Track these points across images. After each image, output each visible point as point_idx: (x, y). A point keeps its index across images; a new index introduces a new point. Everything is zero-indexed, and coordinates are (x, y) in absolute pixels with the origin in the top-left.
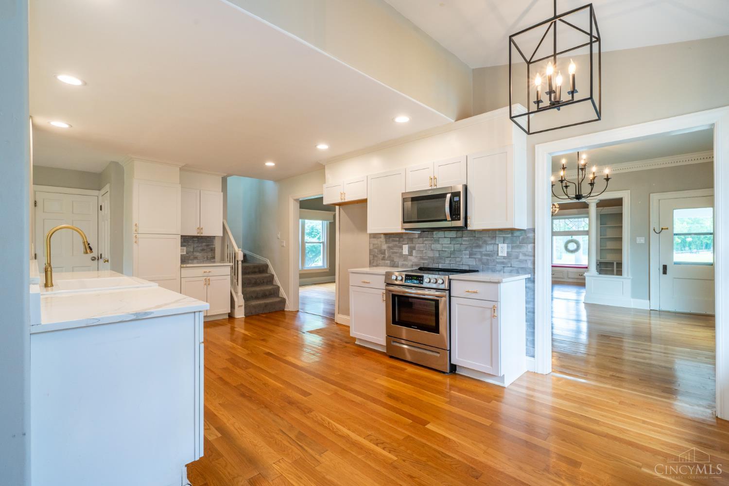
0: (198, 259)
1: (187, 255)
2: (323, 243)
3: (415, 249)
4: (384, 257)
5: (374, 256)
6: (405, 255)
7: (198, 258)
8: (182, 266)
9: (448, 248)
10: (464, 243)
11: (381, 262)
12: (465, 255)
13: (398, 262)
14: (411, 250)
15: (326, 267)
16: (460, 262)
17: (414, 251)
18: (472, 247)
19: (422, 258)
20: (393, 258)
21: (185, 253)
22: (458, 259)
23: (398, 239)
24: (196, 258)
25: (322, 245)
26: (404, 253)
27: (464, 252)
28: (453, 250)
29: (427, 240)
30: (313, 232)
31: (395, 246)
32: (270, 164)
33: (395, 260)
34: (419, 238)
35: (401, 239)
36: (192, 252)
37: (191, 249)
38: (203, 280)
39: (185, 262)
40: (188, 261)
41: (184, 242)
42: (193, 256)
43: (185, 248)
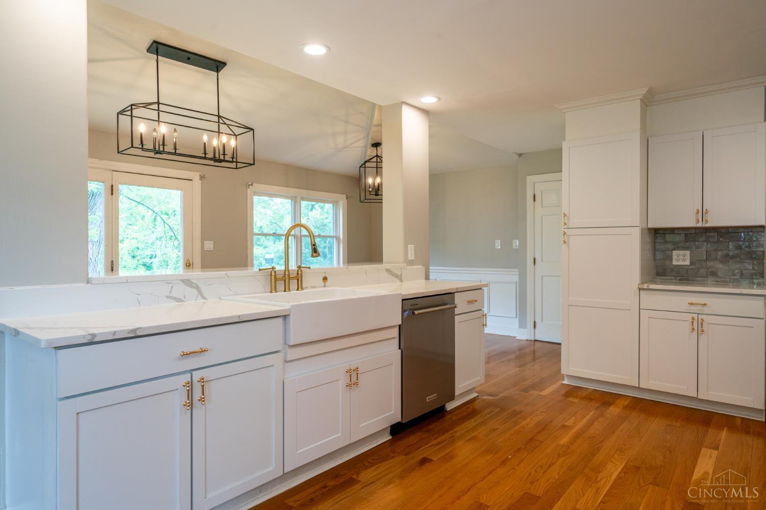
0: (717, 277)
7: (719, 274)
8: (642, 286)
24: (714, 274)
36: (705, 260)
37: (702, 253)
38: (688, 321)
39: (688, 280)
40: (694, 278)
41: (686, 241)
42: (706, 270)
43: (689, 251)
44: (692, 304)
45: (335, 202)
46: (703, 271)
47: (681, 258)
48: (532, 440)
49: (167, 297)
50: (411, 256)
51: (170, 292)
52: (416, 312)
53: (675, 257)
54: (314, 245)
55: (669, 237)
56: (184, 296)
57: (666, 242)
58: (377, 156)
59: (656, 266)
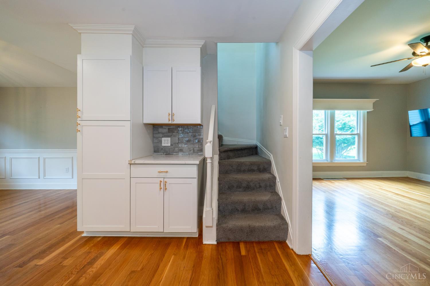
0: (183, 152)
1: (172, 147)
2: (358, 135)
7: (184, 150)
15: (362, 161)
21: (169, 145)
24: (181, 150)
25: (356, 137)
30: (344, 127)
36: (177, 143)
37: (176, 140)
38: (158, 183)
39: (169, 154)
40: (172, 153)
41: (169, 132)
42: (178, 148)
43: (170, 138)
44: (160, 172)
46: (176, 149)
47: (166, 142)
53: (163, 142)
55: (160, 130)
57: (159, 133)
59: (154, 147)
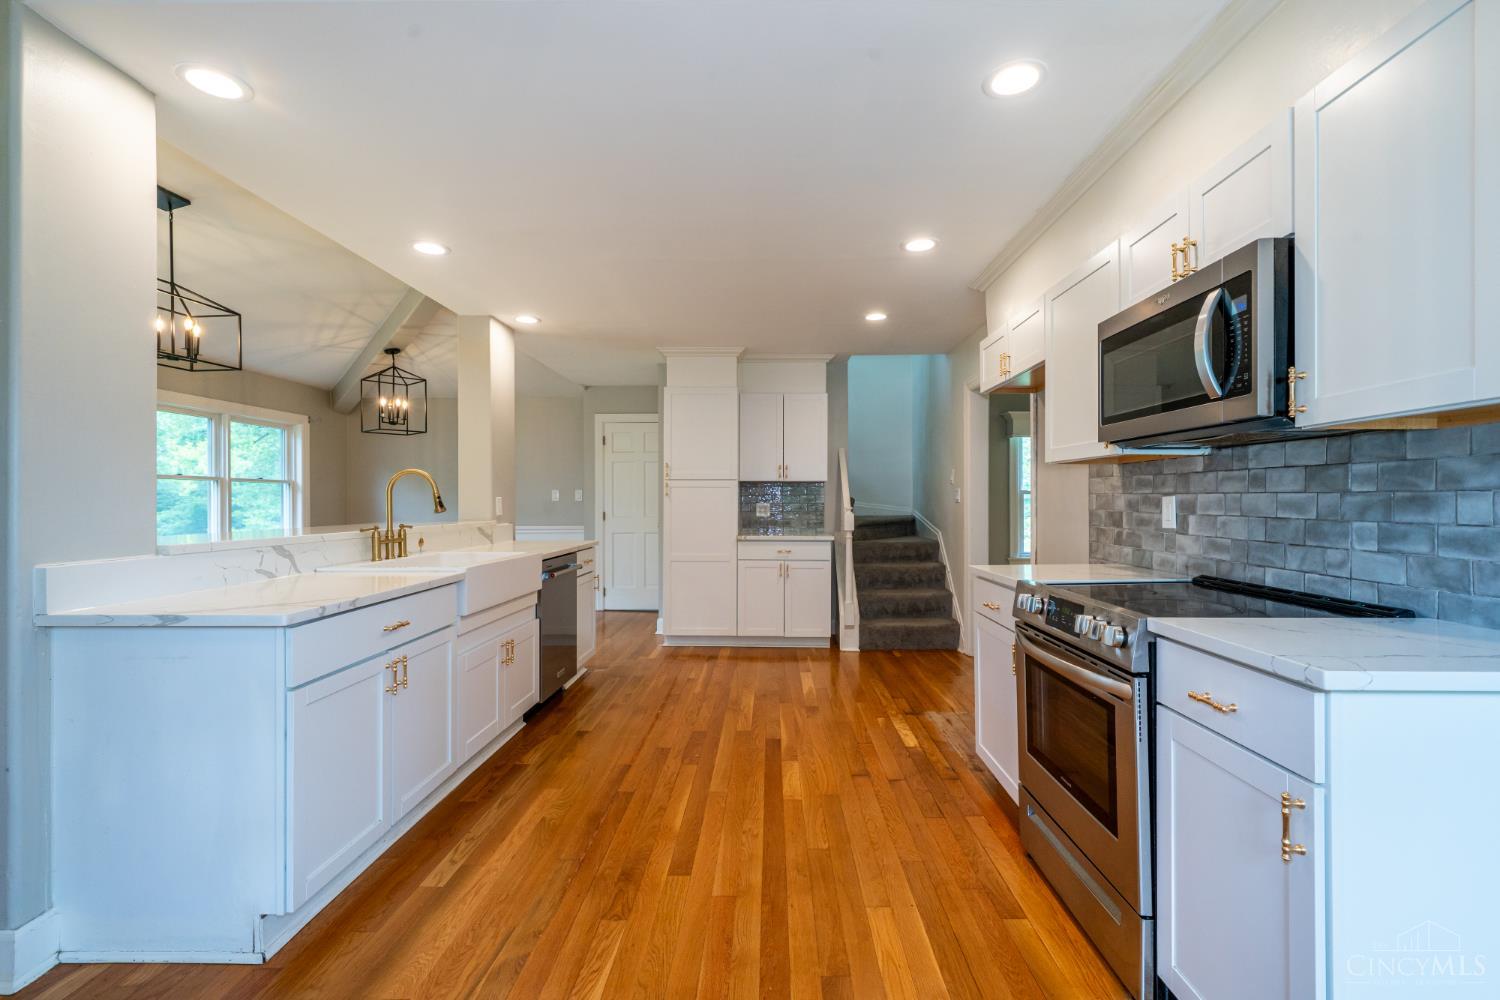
0: (791, 527)
1: (773, 518)
3: (1194, 512)
4: (1119, 534)
5: (1100, 532)
6: (1167, 530)
7: (792, 524)
8: (739, 537)
9: (1299, 507)
10: (1355, 488)
11: (1114, 549)
12: (1362, 539)
13: (1152, 552)
14: (1185, 510)
16: (1342, 565)
17: (1192, 519)
18: (1388, 506)
19: (1215, 546)
20: (1140, 537)
21: (768, 515)
22: (1333, 556)
23: (1151, 477)
24: (788, 524)
26: (1165, 525)
27: (1356, 525)
28: (1313, 515)
29: (1229, 479)
31: (1146, 500)
32: (876, 317)
33: (1144, 547)
34: (1205, 471)
35: (1159, 479)
36: (781, 512)
38: (778, 568)
42: (782, 520)
43: (769, 504)
44: (780, 552)
45: (288, 426)
46: (780, 521)
47: (763, 510)
48: (669, 695)
49: (258, 571)
50: (499, 512)
51: (261, 564)
52: (556, 574)
53: (758, 510)
54: (439, 497)
55: (752, 490)
56: (276, 570)
57: (752, 495)
58: (394, 368)
